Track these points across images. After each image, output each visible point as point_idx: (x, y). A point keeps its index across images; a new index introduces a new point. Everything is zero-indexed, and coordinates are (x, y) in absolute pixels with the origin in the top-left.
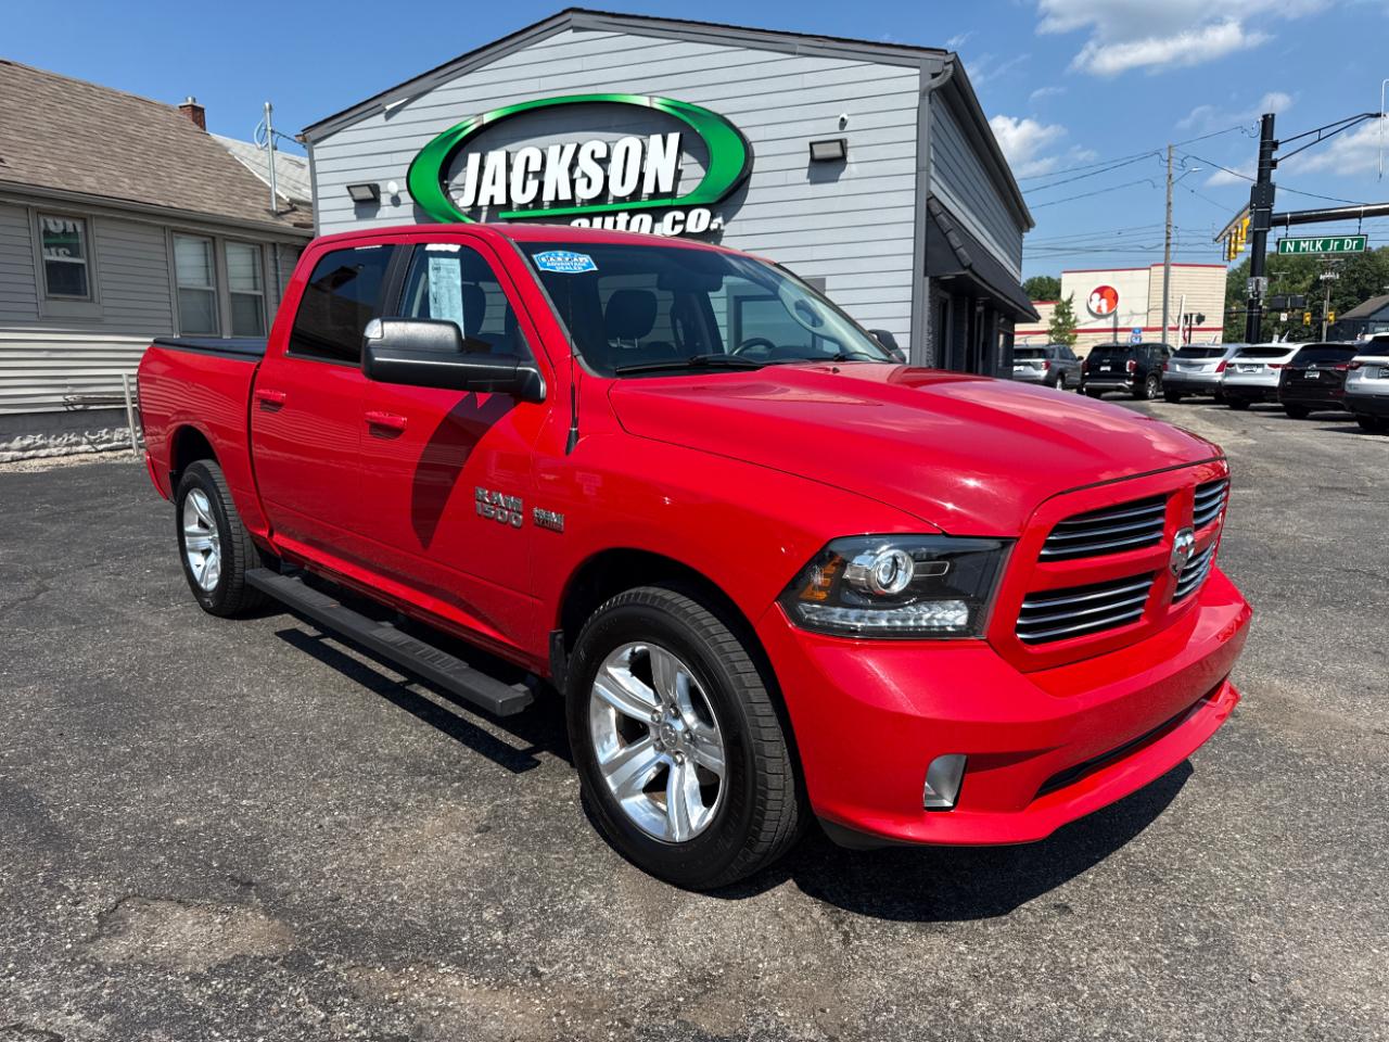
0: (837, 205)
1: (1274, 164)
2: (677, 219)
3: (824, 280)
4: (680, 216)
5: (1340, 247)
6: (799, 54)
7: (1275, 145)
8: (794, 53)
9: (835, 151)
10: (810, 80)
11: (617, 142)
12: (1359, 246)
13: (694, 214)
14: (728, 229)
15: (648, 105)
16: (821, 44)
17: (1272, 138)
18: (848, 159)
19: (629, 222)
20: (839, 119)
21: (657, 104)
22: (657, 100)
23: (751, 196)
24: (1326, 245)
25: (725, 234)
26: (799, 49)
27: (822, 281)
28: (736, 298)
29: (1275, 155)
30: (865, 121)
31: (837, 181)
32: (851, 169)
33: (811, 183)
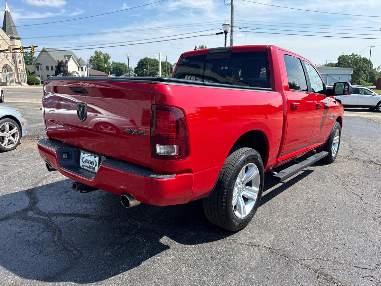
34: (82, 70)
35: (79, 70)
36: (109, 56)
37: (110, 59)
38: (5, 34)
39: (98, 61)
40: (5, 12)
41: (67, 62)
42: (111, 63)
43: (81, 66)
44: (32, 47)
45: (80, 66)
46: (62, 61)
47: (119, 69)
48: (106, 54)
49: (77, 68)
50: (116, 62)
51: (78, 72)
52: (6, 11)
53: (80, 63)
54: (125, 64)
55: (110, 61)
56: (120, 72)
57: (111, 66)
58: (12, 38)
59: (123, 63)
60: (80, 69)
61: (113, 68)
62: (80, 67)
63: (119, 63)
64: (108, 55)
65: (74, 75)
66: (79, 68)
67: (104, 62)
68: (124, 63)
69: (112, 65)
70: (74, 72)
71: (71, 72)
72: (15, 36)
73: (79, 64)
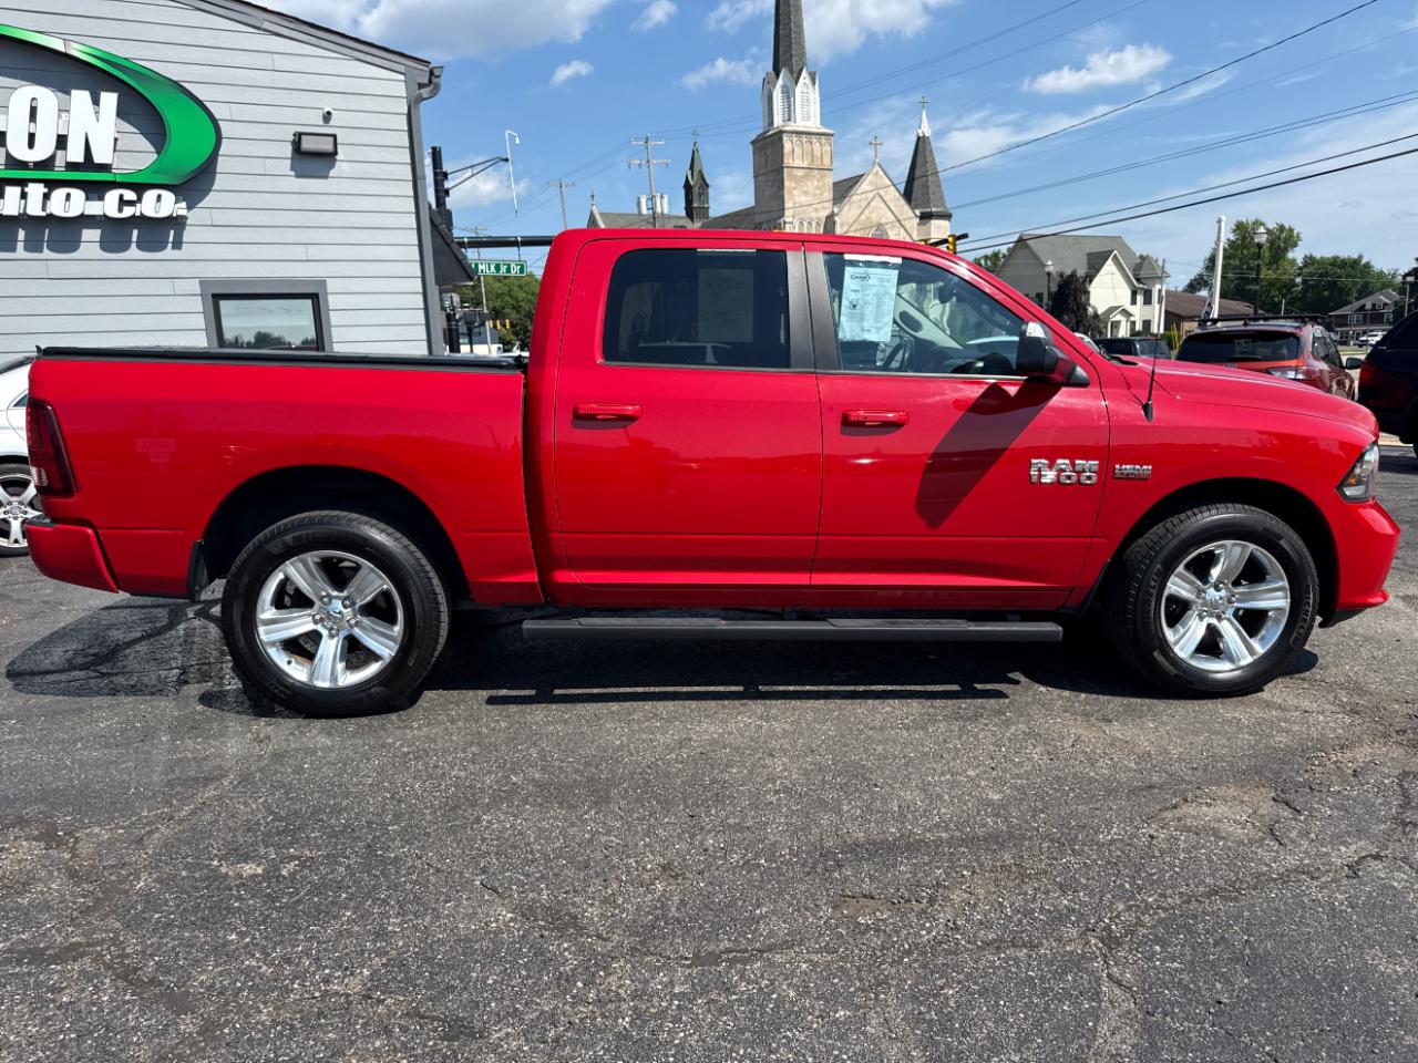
0: (331, 203)
1: (447, 192)
2: (125, 198)
3: (325, 281)
4: (130, 195)
5: (508, 270)
6: (265, 30)
7: (445, 175)
8: (259, 28)
9: (327, 146)
10: (281, 62)
11: (16, 89)
12: (522, 271)
13: (150, 195)
14: (193, 216)
15: (62, 49)
16: (292, 26)
17: (441, 168)
18: (338, 157)
19: (46, 197)
20: (321, 113)
21: (75, 51)
22: (75, 45)
23: (220, 182)
24: (498, 268)
25: (188, 222)
26: (266, 25)
27: (323, 283)
28: (214, 296)
29: (447, 185)
30: (352, 119)
31: (326, 177)
32: (341, 167)
33: (297, 176)
34: (1148, 301)
35: (1134, 302)
36: (1295, 232)
37: (1295, 245)
38: (906, 207)
39: (1241, 259)
40: (919, 138)
41: (1090, 278)
42: (1300, 262)
43: (1146, 287)
44: (950, 239)
45: (1141, 286)
46: (1073, 275)
47: (1332, 285)
48: (1282, 228)
49: (1129, 293)
50: (1322, 258)
51: (1131, 309)
52: (921, 135)
53: (1143, 274)
54: (1364, 261)
55: (1297, 255)
56: (1335, 293)
57: (1299, 275)
58: (925, 217)
59: (1355, 256)
60: (1140, 298)
61: (1304, 282)
62: (1142, 288)
63: (1336, 259)
64: (1291, 230)
65: (1114, 319)
66: (1134, 293)
67: (1267, 261)
68: (1360, 257)
69: (1300, 268)
70: (1112, 310)
71: (1100, 312)
72: (933, 210)
73: (1138, 280)
